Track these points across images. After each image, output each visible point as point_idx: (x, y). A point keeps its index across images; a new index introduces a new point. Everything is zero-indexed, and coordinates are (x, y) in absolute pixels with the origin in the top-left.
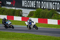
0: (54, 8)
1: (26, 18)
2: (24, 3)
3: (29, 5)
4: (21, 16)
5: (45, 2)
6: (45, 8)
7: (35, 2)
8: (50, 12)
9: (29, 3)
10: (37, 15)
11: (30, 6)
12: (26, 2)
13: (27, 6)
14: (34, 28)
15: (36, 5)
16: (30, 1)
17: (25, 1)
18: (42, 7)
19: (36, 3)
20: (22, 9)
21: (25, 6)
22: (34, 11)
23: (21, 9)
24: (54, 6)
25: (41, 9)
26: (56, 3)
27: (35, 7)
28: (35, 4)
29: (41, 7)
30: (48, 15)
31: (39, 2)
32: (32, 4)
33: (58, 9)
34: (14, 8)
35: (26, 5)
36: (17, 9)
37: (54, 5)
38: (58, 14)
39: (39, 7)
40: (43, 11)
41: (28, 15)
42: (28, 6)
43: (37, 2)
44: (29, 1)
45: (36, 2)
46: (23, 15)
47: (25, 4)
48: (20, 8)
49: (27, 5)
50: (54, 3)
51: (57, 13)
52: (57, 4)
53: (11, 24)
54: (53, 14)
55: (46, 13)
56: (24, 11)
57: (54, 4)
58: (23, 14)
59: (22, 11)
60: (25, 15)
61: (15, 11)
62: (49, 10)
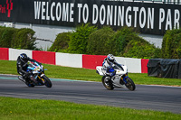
0: (129, 25)
1: (45, 52)
2: (38, 9)
3: (54, 15)
4: (30, 47)
5: (103, 7)
6: (102, 23)
7: (72, 5)
8: (117, 36)
9: (54, 8)
10: (79, 43)
11: (58, 19)
12: (45, 7)
13: (48, 18)
14: (124, 86)
15: (75, 16)
16: (59, 4)
17: (44, 3)
18: (95, 22)
19: (75, 9)
20: (35, 28)
21: (43, 18)
22: (69, 33)
23: (29, 27)
24: (130, 16)
25: (90, 25)
26: (136, 9)
27: (72, 20)
28: (72, 12)
29: (90, 20)
30: (113, 44)
31: (86, 6)
32: (65, 13)
33: (142, 26)
34: (8, 25)
35: (45, 14)
36: (18, 26)
37: (130, 13)
38: (143, 41)
39: (85, 21)
40: (96, 31)
41: (50, 45)
42: (53, 19)
43: (80, 6)
44: (54, 4)
45: (76, 5)
46: (38, 46)
47: (43, 10)
48: (28, 23)
49: (49, 15)
50: (129, 9)
51: (138, 39)
52: (138, 13)
53: (41, 72)
54: (128, 41)
55: (106, 38)
56: (39, 32)
57: (132, 13)
58: (37, 41)
59: (33, 33)
60: (43, 46)
61: (11, 32)
62: (115, 28)
